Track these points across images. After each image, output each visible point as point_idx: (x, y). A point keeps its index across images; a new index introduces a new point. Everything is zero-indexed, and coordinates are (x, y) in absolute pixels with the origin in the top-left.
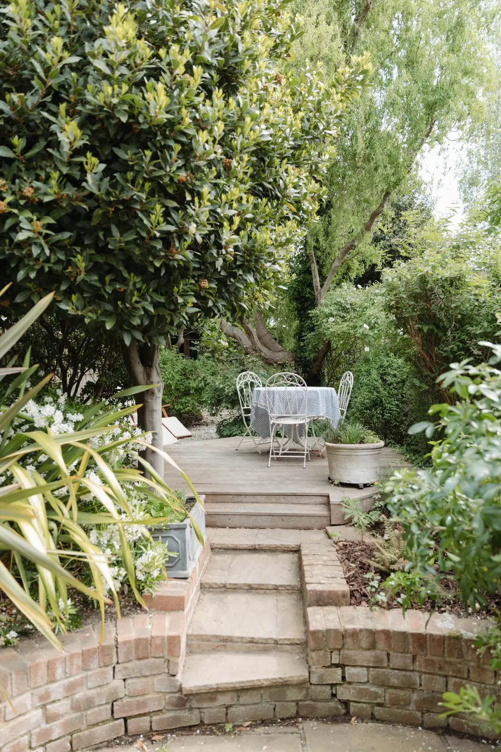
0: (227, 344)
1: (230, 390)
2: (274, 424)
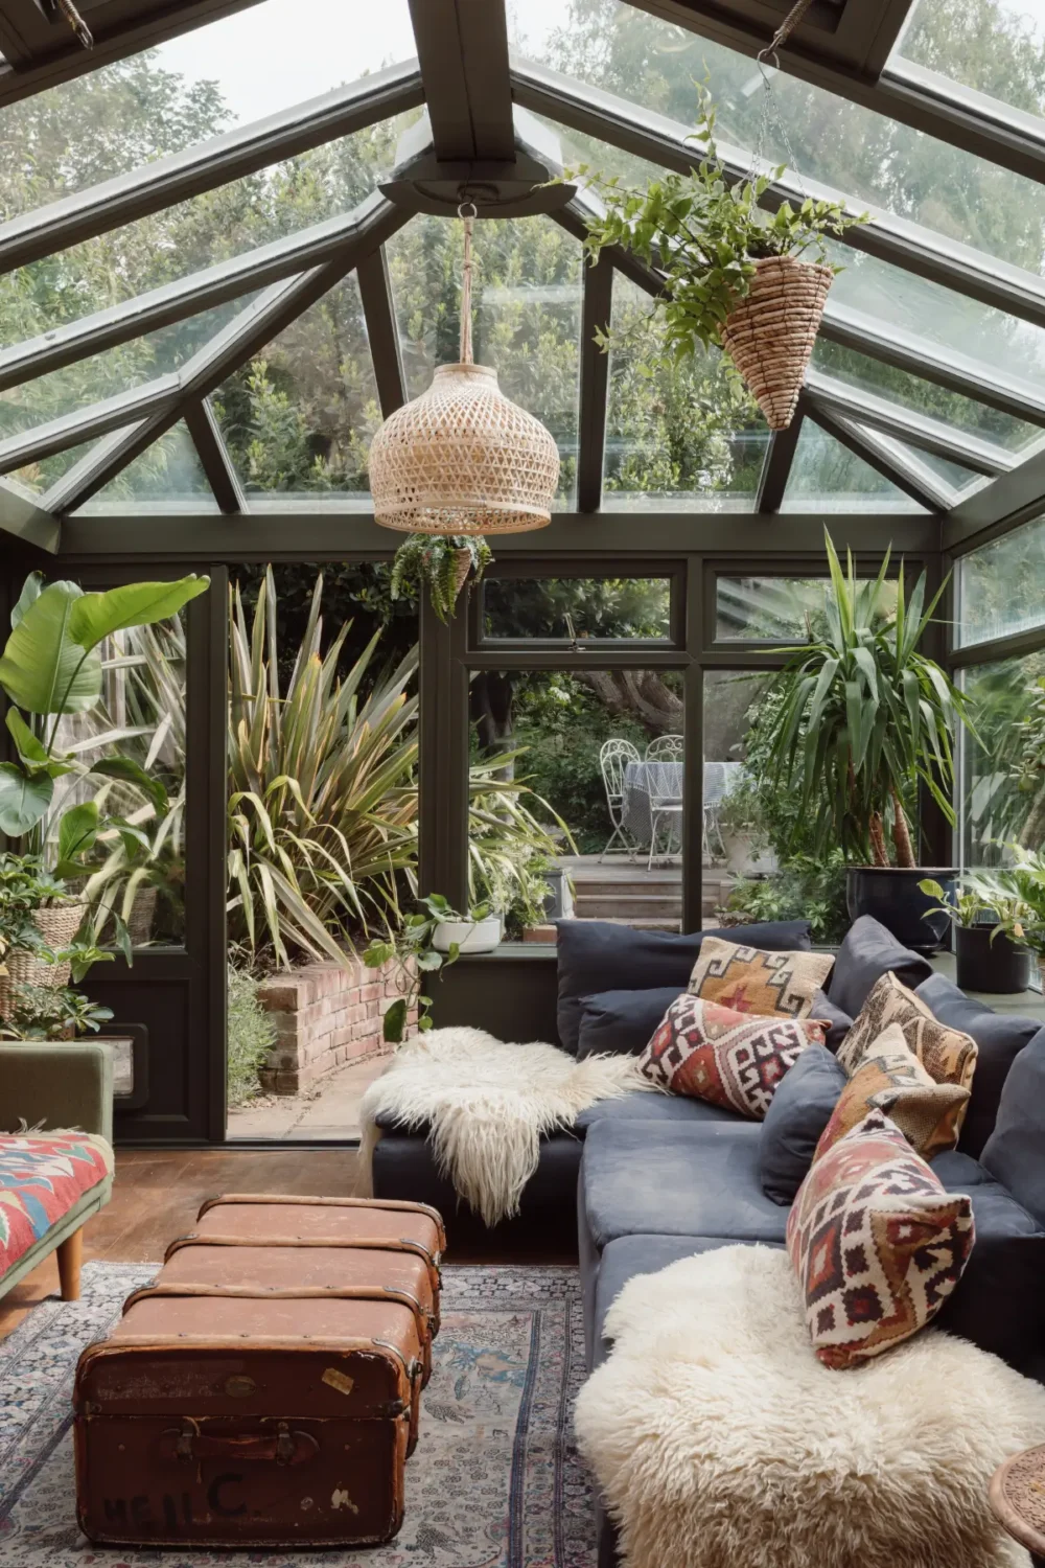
0: (567, 696)
1: (587, 774)
2: (657, 812)
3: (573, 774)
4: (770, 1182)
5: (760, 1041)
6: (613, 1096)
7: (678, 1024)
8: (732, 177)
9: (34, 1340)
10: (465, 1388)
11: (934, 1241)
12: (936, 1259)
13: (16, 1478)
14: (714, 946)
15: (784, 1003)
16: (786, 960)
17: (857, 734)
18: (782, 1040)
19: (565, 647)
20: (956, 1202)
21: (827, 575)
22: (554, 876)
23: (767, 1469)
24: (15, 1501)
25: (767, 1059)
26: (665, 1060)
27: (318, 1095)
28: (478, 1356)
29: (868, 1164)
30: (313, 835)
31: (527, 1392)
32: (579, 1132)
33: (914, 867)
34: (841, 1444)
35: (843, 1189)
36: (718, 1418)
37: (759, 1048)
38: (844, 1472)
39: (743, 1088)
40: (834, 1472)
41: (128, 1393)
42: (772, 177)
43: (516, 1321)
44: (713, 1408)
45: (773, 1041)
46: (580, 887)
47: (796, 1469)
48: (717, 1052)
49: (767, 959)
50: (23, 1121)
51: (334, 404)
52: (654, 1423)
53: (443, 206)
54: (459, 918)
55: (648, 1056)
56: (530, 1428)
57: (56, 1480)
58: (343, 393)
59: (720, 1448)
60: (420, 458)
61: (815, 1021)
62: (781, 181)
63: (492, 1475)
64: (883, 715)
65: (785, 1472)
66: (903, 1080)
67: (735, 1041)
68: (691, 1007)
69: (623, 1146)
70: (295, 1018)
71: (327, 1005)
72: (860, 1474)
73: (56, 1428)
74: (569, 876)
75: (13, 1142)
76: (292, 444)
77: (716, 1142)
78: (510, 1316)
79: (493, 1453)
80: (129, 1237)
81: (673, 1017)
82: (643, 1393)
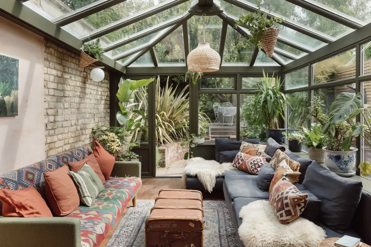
1: (210, 109)
2: (224, 116)
3: (208, 109)
4: (261, 187)
5: (254, 161)
6: (227, 170)
7: (239, 157)
8: (262, 14)
9: (130, 215)
10: (208, 224)
11: (301, 202)
12: (301, 205)
13: (132, 241)
14: (244, 143)
15: (258, 154)
16: (258, 146)
17: (270, 106)
18: (259, 161)
19: (215, 90)
20: (305, 195)
21: (263, 77)
22: (208, 128)
23: (275, 243)
24: (133, 245)
25: (256, 164)
26: (237, 164)
27: (169, 168)
28: (209, 218)
29: (286, 187)
30: (167, 122)
31: (219, 224)
32: (223, 177)
33: (278, 129)
34: (287, 238)
35: (283, 192)
36: (265, 234)
37: (254, 162)
38: (289, 244)
39: (252, 169)
40: (287, 244)
41: (155, 227)
42: (269, 13)
43: (214, 211)
44: (265, 232)
45: (257, 161)
46: (212, 129)
47: (280, 243)
48: (247, 163)
49: (254, 146)
50: (126, 175)
51: (169, 45)
52: (255, 234)
53: (200, 14)
54: (197, 138)
55: (233, 163)
56: (221, 231)
57: (139, 241)
58: (171, 44)
59: (266, 239)
60: (197, 59)
61: (264, 157)
62: (270, 14)
63: (216, 240)
64: (274, 102)
65: (278, 243)
66: (288, 170)
67: (250, 161)
68: (241, 154)
69: (232, 180)
70: (165, 154)
71: (170, 152)
72: (292, 244)
73: (137, 231)
74: (210, 127)
75: (125, 179)
76: (162, 52)
77: (248, 179)
78: (213, 210)
79: (215, 236)
80: (142, 195)
81: (238, 156)
82: (251, 229)
